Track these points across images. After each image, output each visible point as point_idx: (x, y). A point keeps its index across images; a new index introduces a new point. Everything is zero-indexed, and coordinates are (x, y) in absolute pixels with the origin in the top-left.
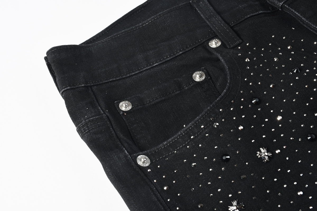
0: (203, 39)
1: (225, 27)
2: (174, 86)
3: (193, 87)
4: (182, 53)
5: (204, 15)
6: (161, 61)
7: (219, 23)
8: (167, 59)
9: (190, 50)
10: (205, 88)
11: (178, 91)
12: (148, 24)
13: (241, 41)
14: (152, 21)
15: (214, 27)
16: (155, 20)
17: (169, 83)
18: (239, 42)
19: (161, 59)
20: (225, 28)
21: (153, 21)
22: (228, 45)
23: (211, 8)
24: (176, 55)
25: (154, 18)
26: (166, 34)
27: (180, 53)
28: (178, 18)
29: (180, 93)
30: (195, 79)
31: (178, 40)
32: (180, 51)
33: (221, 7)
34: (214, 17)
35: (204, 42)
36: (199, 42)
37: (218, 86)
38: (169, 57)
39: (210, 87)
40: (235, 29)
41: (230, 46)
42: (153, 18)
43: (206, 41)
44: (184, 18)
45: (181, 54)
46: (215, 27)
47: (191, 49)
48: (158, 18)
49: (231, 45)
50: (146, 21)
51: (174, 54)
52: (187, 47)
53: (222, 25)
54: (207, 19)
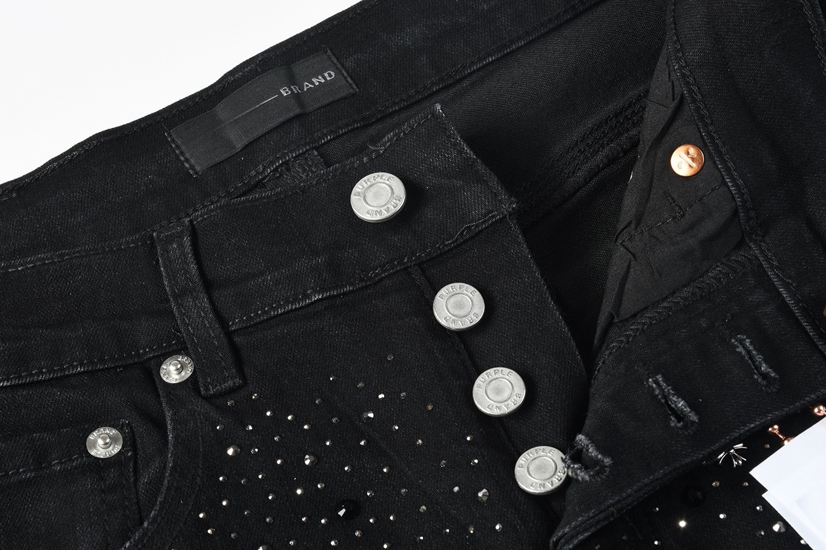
0: (151, 349)
1: (211, 332)
2: (25, 454)
3: (76, 468)
4: (84, 372)
5: (170, 282)
6: (20, 377)
7: (200, 316)
8: (39, 377)
9: (107, 369)
10: (108, 483)
11: (32, 471)
12: (22, 270)
13: (238, 381)
14: (35, 266)
15: (186, 323)
16: (45, 264)
17: (14, 443)
18: (234, 383)
19: (24, 371)
20: (212, 335)
21: (40, 265)
22: (204, 385)
23: (193, 267)
24: (67, 373)
25: (43, 259)
26: (61, 309)
27: (77, 369)
28: (105, 274)
29: (34, 477)
30: (90, 448)
31: (85, 334)
32: (81, 365)
33: (221, 268)
34: (192, 295)
35: (150, 359)
36: (138, 355)
37: (143, 484)
38: (45, 373)
39: (122, 483)
40: (237, 339)
41: (207, 389)
42: (39, 260)
43: (157, 356)
44: (122, 279)
45: (80, 373)
46: (188, 325)
47: (111, 368)
48: (53, 261)
49: (211, 388)
50: (20, 262)
51: (63, 370)
52: (102, 360)
53: (206, 322)
54: (176, 297)
